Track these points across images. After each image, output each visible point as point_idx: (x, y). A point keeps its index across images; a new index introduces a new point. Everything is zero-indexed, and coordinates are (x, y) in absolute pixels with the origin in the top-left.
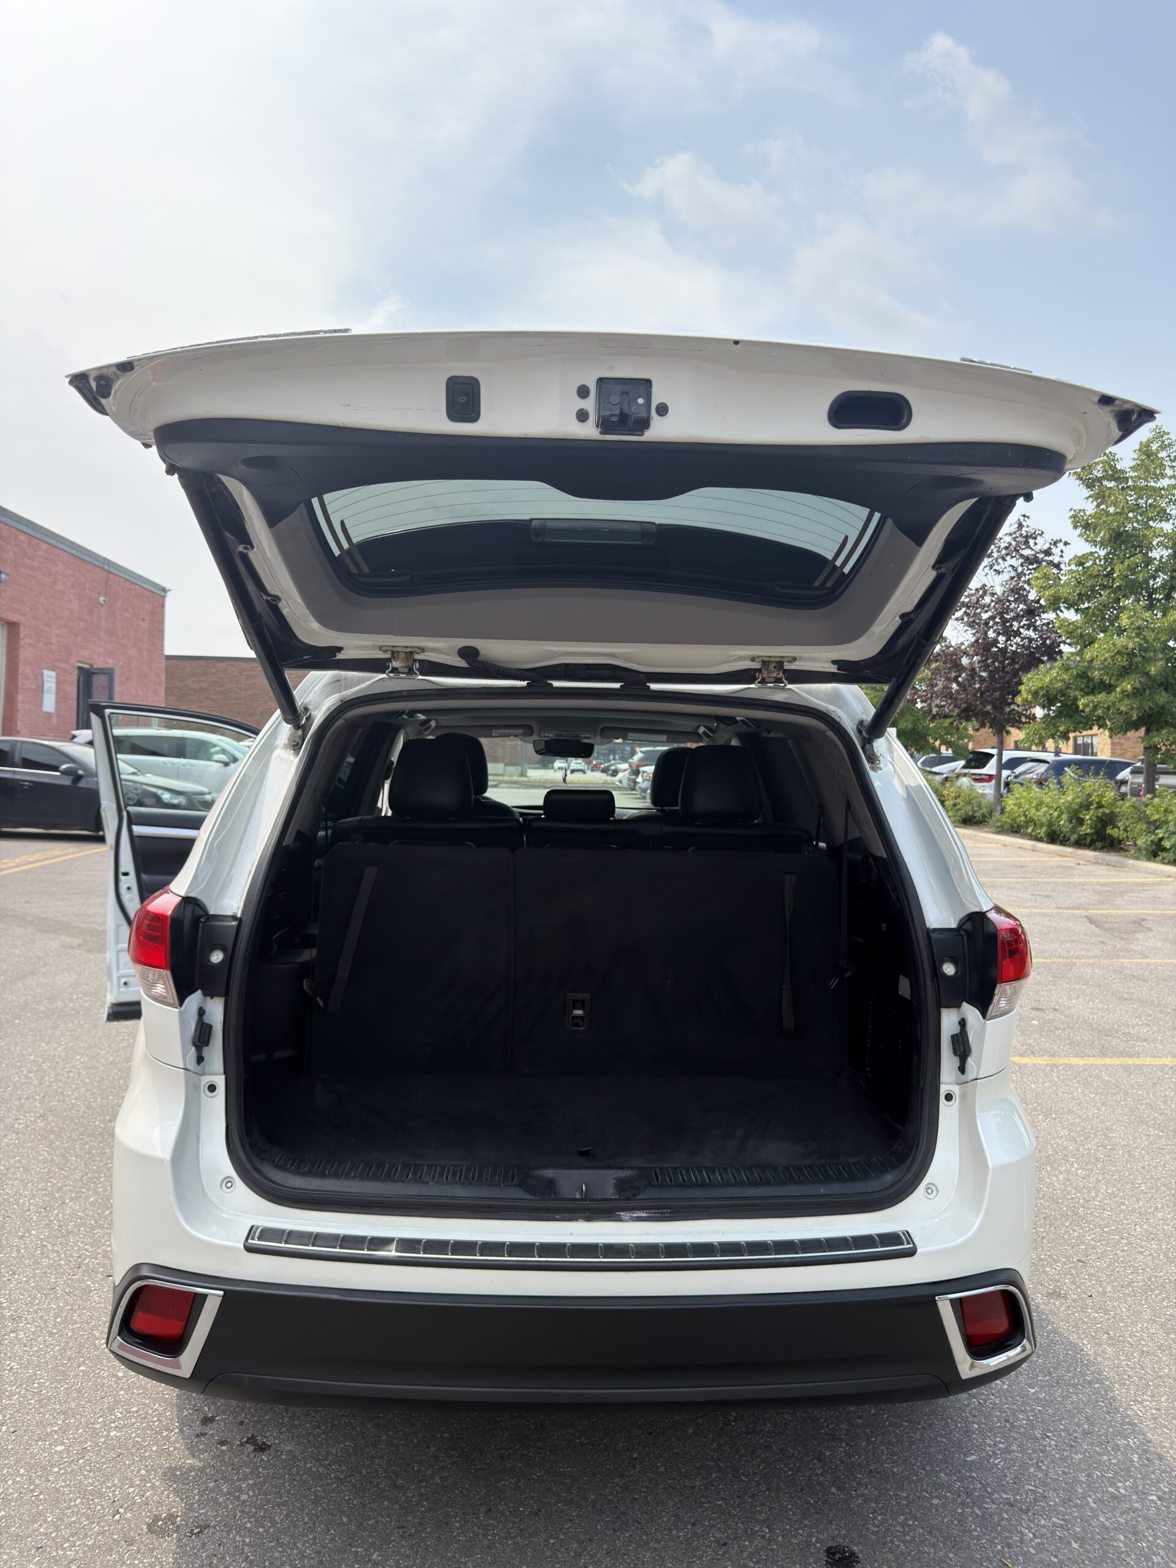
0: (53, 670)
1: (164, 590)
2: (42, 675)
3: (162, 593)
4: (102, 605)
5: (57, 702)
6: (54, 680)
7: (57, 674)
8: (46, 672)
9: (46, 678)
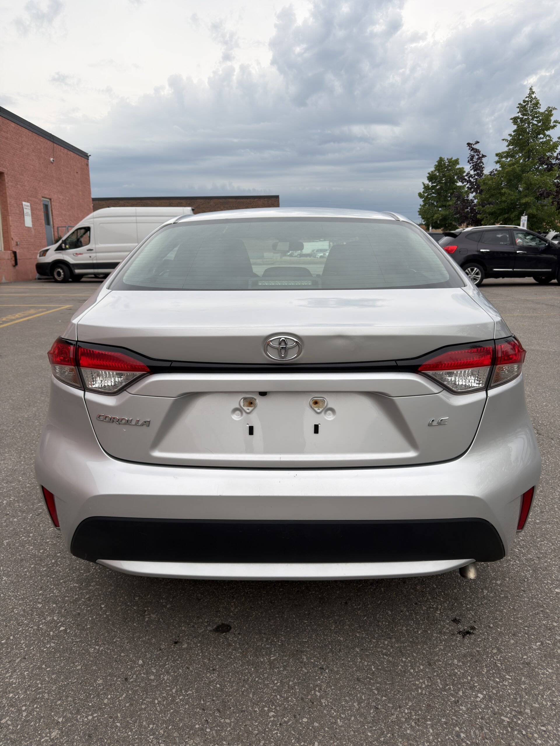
0: (28, 202)
1: (87, 155)
2: (22, 205)
3: (86, 157)
4: (52, 162)
5: (33, 221)
6: (30, 208)
7: (31, 205)
8: (24, 203)
9: (24, 207)
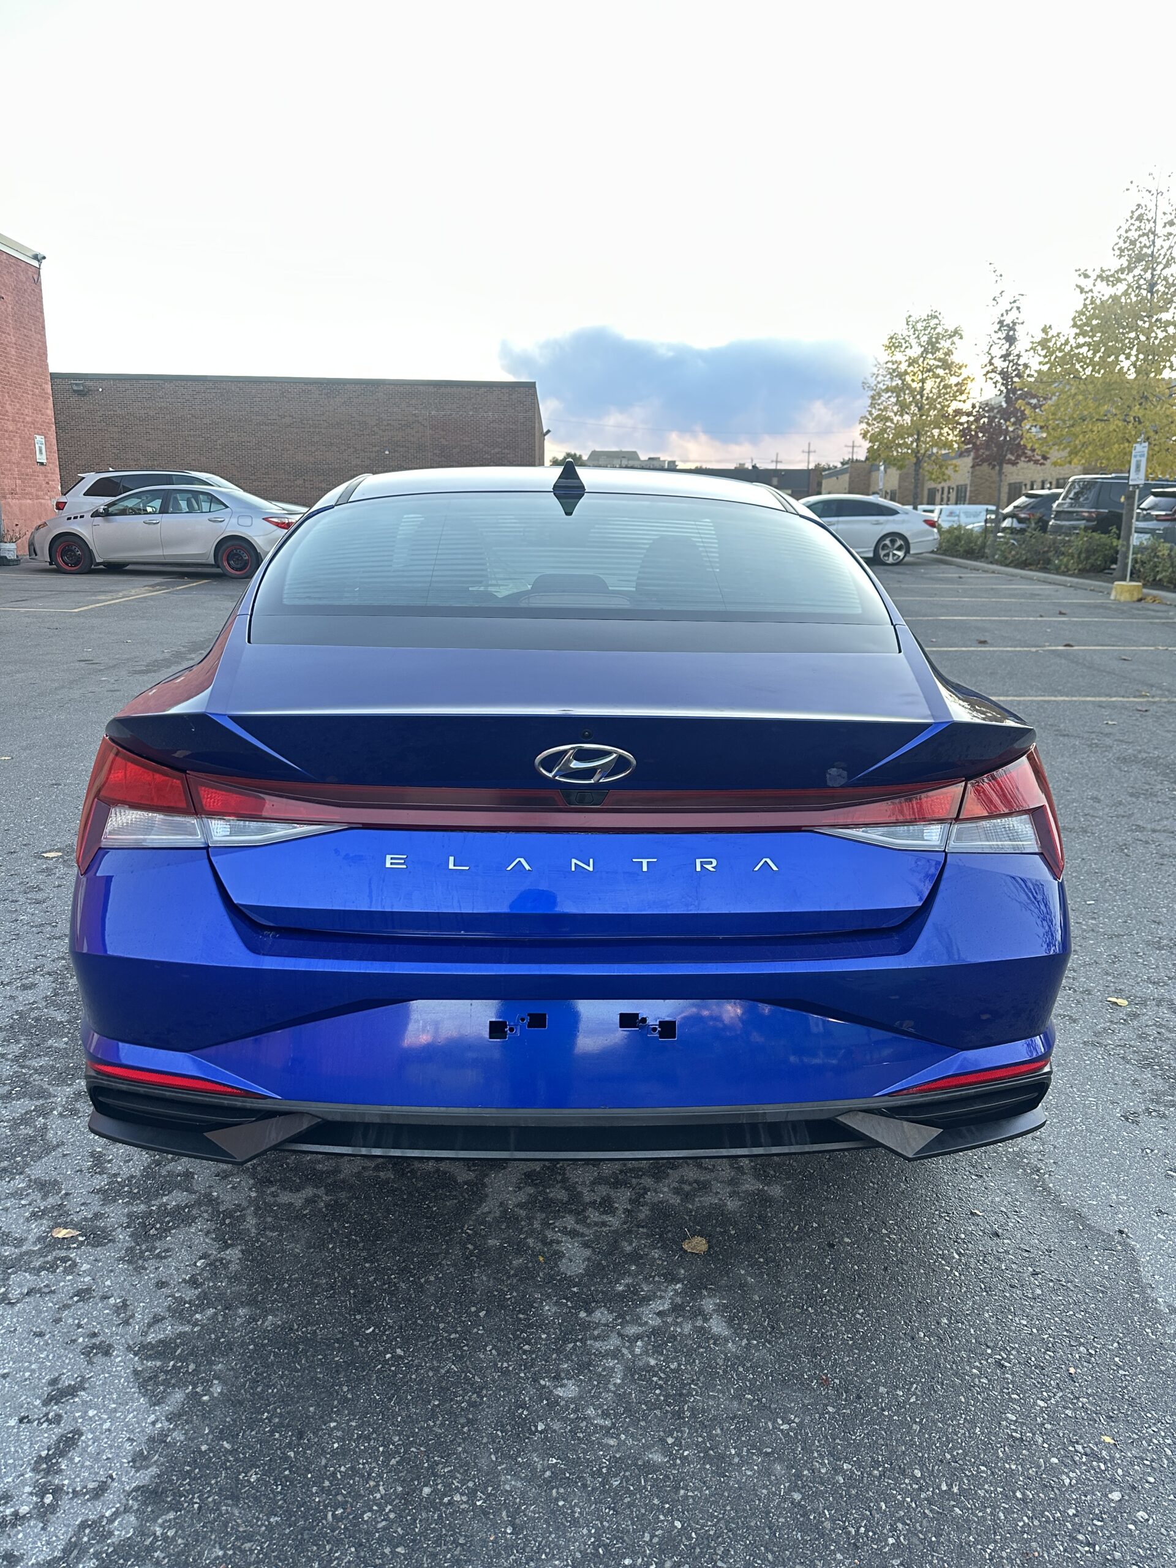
1: (36, 257)
3: (35, 263)
